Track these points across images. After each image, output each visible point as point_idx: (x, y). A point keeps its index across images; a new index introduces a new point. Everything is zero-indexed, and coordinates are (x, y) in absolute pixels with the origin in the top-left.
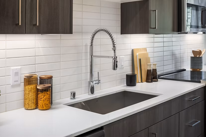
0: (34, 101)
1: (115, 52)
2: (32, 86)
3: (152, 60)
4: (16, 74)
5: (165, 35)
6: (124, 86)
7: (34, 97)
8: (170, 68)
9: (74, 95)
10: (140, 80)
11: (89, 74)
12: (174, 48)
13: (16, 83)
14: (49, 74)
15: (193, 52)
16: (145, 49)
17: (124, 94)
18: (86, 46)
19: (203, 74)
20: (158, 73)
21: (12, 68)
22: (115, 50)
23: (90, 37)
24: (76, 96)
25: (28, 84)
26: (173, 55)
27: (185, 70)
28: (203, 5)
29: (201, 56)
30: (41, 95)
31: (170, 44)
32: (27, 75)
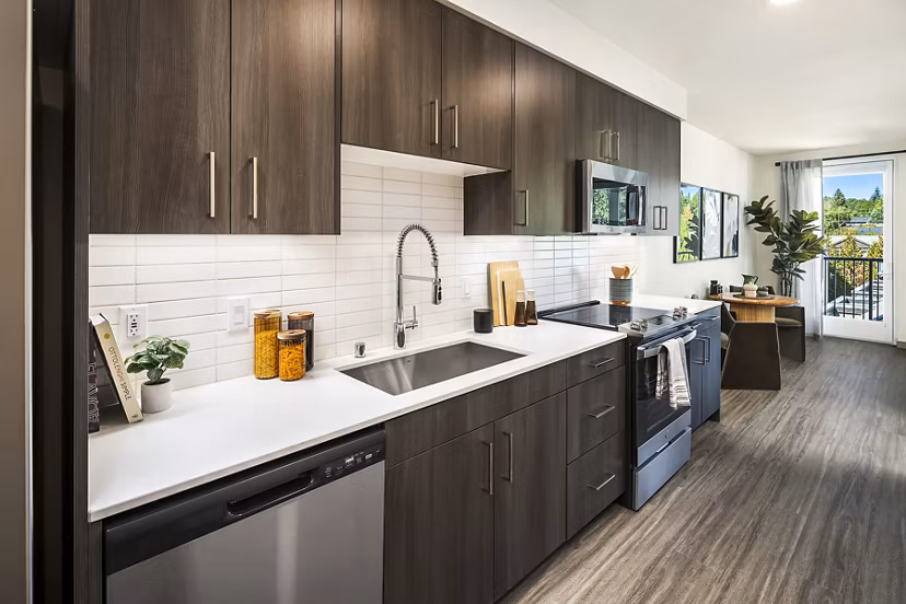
0: (273, 363)
1: (436, 270)
2: (269, 333)
3: (527, 284)
4: (239, 309)
5: (557, 238)
6: (471, 332)
7: (273, 354)
8: (568, 298)
9: (361, 349)
10: (502, 323)
11: (395, 309)
12: (576, 262)
13: (238, 327)
14: (306, 310)
15: (614, 270)
16: (515, 264)
17: (469, 347)
18: (392, 256)
19: (634, 311)
20: (538, 309)
21: (230, 298)
22: (436, 267)
23: (397, 240)
24: (365, 352)
25: (266, 330)
26: (574, 273)
27: (598, 303)
28: (629, 182)
29: (628, 278)
30: (284, 352)
31: (569, 254)
32: (262, 312)
